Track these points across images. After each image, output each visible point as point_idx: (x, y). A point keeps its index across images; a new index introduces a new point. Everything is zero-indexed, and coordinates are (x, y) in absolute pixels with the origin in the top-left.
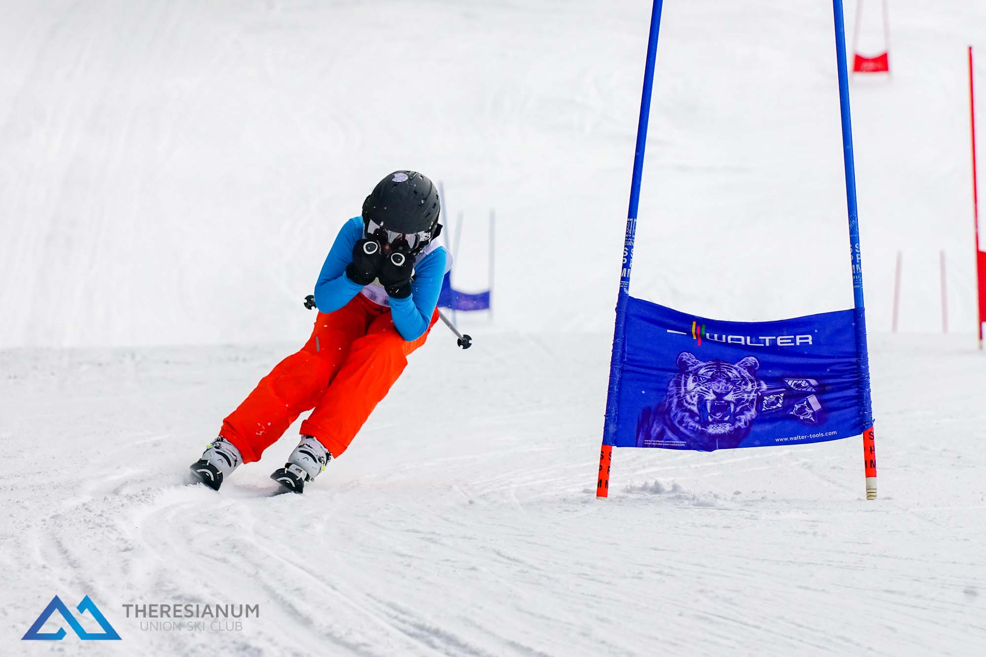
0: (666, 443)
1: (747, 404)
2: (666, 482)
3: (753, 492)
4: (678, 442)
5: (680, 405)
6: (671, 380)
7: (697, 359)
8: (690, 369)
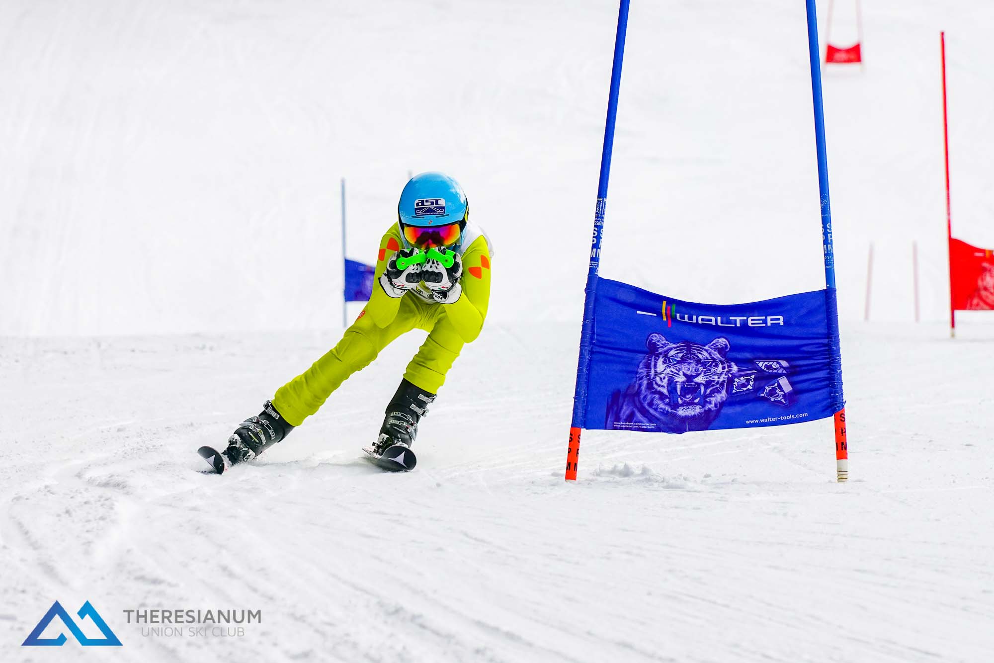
0: (636, 425)
1: (718, 386)
2: (635, 466)
3: (723, 475)
4: (648, 424)
5: (650, 386)
6: (641, 362)
7: (667, 341)
8: (660, 350)
